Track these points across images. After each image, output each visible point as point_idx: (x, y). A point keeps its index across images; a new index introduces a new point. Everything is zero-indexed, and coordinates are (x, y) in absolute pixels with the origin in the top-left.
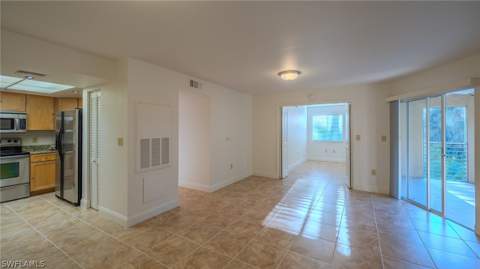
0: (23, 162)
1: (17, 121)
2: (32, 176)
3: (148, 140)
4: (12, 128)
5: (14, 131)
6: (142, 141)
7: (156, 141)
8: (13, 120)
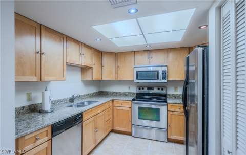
0: (163, 110)
1: (160, 73)
2: (169, 124)
4: (158, 78)
5: (158, 81)
8: (158, 72)
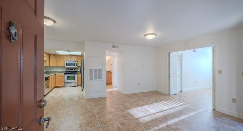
0: (76, 76)
1: (75, 64)
2: (78, 80)
3: (93, 70)
5: (75, 66)
6: (90, 70)
7: (96, 70)
